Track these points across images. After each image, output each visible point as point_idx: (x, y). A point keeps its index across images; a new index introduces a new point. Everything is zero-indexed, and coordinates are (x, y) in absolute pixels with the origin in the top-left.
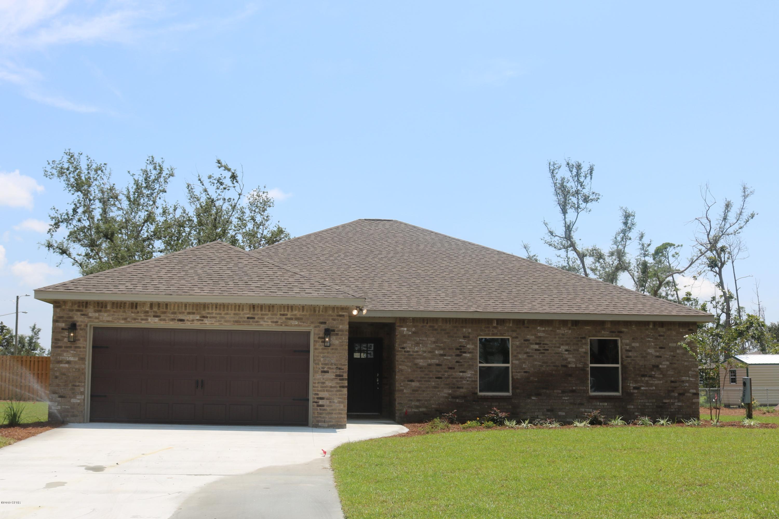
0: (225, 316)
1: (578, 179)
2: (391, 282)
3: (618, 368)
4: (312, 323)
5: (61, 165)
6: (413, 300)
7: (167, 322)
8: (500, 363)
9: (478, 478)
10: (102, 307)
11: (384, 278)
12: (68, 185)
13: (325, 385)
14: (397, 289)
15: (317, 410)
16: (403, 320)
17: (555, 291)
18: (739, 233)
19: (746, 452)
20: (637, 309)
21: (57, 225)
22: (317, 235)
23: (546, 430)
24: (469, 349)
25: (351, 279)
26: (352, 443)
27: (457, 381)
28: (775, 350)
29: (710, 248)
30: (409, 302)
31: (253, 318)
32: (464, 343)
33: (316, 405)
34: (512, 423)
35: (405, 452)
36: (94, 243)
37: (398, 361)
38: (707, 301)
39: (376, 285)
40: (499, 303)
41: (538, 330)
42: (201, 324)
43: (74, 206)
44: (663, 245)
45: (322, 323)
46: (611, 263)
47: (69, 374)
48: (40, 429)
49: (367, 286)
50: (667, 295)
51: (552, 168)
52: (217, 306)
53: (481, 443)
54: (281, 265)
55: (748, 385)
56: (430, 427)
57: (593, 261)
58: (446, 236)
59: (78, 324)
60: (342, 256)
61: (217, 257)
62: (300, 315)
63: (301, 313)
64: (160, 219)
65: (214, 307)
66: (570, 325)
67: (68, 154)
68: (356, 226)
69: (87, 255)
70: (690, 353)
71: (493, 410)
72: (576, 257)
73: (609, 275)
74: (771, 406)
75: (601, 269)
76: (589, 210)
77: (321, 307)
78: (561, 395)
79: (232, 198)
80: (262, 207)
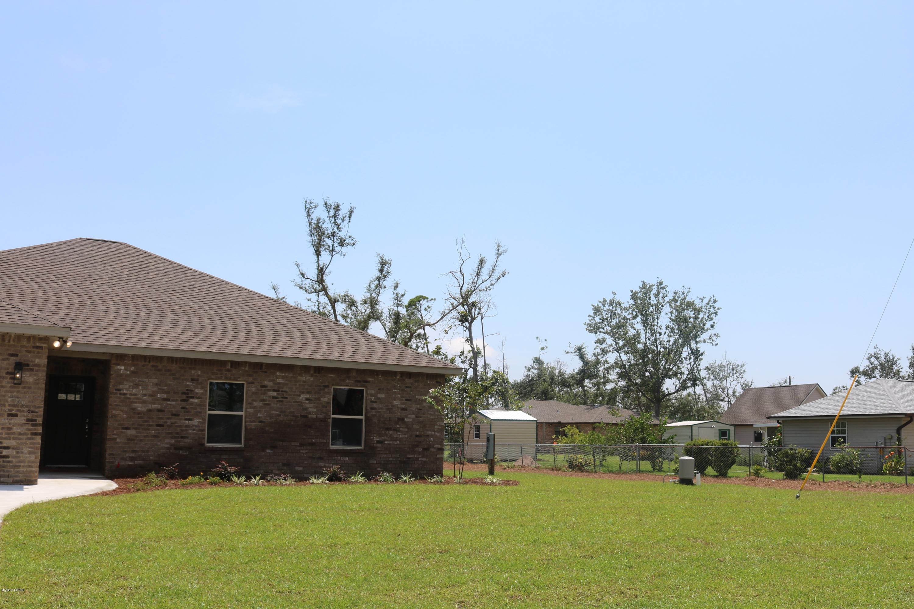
1: (335, 220)
2: (110, 312)
3: (362, 420)
6: (134, 334)
9: (186, 547)
11: (102, 307)
13: (12, 431)
14: (116, 321)
16: (121, 358)
17: (299, 334)
18: (491, 289)
19: (489, 512)
20: (384, 358)
22: (23, 251)
23: (279, 488)
24: (197, 393)
25: (60, 306)
26: (37, 504)
27: (182, 430)
28: (518, 406)
29: (462, 302)
30: (129, 336)
32: (192, 387)
34: (241, 479)
35: (103, 515)
37: (111, 405)
38: (455, 356)
39: (91, 314)
40: (235, 344)
41: (277, 376)
44: (417, 297)
45: (12, 355)
46: (363, 311)
49: (79, 315)
50: (417, 347)
51: (308, 206)
53: (200, 503)
55: (492, 441)
56: (143, 483)
57: (345, 308)
58: (181, 266)
60: (53, 278)
66: (312, 372)
68: (75, 245)
70: (435, 407)
71: (222, 463)
72: (328, 302)
73: (360, 323)
74: (511, 461)
75: (353, 317)
76: (344, 254)
77: (13, 335)
78: (298, 448)
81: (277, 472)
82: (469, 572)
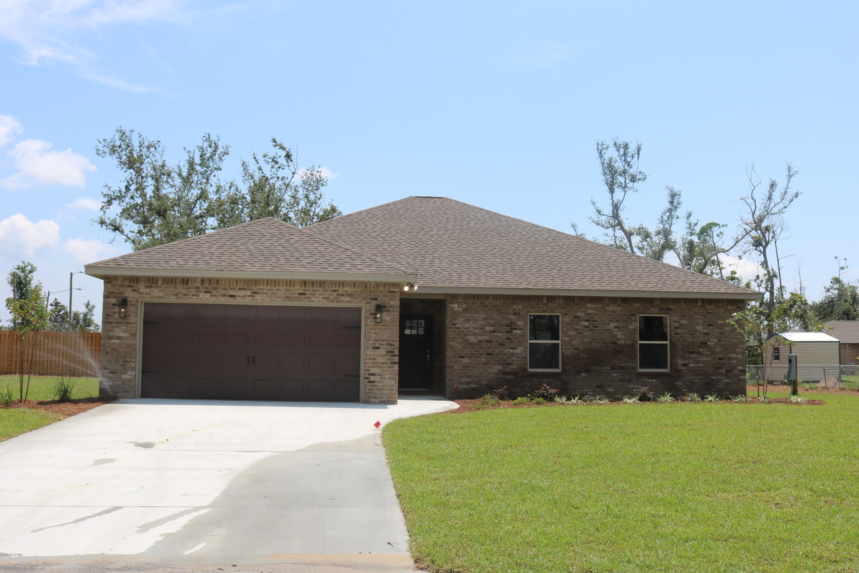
0: (277, 292)
1: (625, 158)
2: (442, 258)
3: (667, 345)
4: (363, 299)
5: (113, 143)
6: (463, 276)
7: (218, 298)
8: (548, 340)
9: (531, 455)
10: (153, 283)
11: (435, 255)
12: (121, 162)
13: (376, 361)
14: (448, 266)
15: (368, 386)
16: (454, 297)
17: (605, 269)
18: (784, 212)
19: (796, 429)
20: (686, 286)
21: (109, 202)
22: (368, 212)
23: (596, 407)
24: (519, 325)
25: (402, 256)
26: (403, 419)
27: (507, 358)
28: (818, 327)
29: (755, 227)
30: (460, 279)
31: (305, 294)
32: (514, 320)
33: (367, 382)
34: (562, 399)
35: (457, 428)
36: (147, 220)
37: (448, 337)
38: (750, 280)
39: (427, 262)
40: (549, 280)
41: (587, 307)
42: (252, 299)
43: (127, 183)
44: (708, 224)
45: (373, 299)
46: (658, 242)
47: (120, 350)
48: (90, 405)
49: (418, 263)
50: (712, 273)
51: (600, 147)
52: (268, 282)
53: (532, 419)
54: (332, 241)
55: (793, 362)
56: (481, 403)
57: (641, 240)
58: (496, 214)
59: (128, 300)
60: (394, 233)
61: (269, 233)
62: (352, 291)
63: (352, 289)
64: (213, 197)
65: (265, 283)
66: (619, 302)
67: (120, 131)
68: (407, 204)
69: (140, 232)
70: (738, 330)
71: (543, 386)
72: (624, 236)
73: (655, 253)
74: (813, 382)
75: (648, 248)
76: (636, 189)
77: (373, 283)
78: (610, 371)
79: (286, 177)
80: (315, 185)
81: (592, 394)
82: (782, 479)
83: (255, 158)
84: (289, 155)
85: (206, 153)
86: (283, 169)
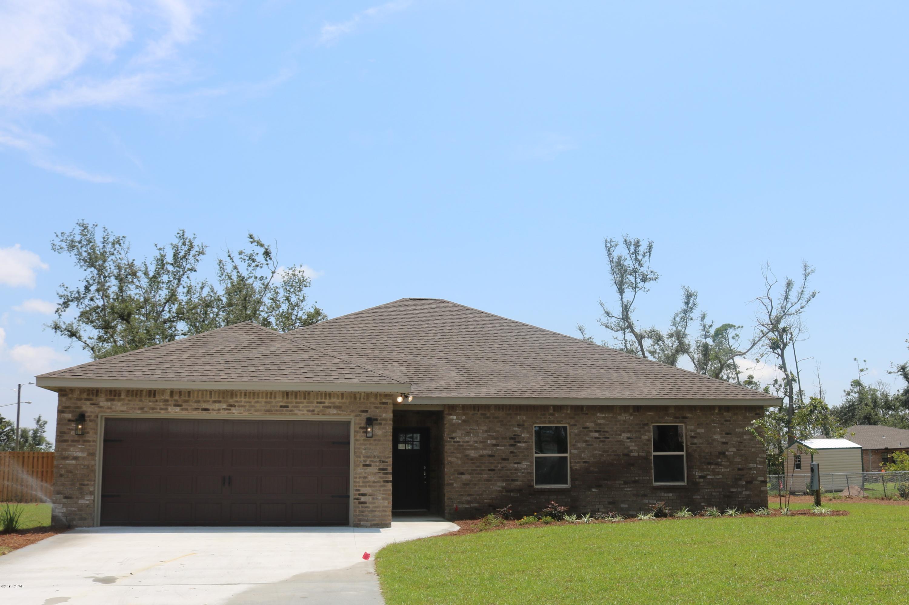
0: (256, 405)
1: (636, 256)
2: (439, 366)
3: (682, 456)
4: (352, 411)
5: (72, 237)
6: (462, 385)
7: (190, 411)
8: (555, 453)
9: (540, 579)
10: (115, 396)
11: (431, 362)
12: (80, 259)
13: (367, 480)
14: (445, 374)
15: (359, 507)
16: (452, 408)
17: (615, 375)
18: (801, 312)
19: (821, 542)
20: (701, 392)
21: (66, 304)
22: (356, 315)
23: (609, 525)
24: (524, 438)
25: (395, 363)
26: (398, 544)
27: (511, 473)
28: (839, 433)
29: (772, 329)
30: (459, 388)
31: (287, 407)
32: (518, 432)
33: (357, 503)
34: (572, 518)
35: (458, 552)
36: (108, 324)
37: (447, 452)
38: (769, 385)
39: (422, 369)
40: (556, 389)
41: (597, 417)
42: (228, 413)
43: (86, 283)
44: (723, 326)
45: (363, 411)
46: (671, 345)
47: (77, 472)
48: (41, 535)
49: (412, 371)
50: (728, 378)
51: (608, 245)
52: (246, 393)
53: (541, 540)
54: (318, 348)
55: (816, 470)
56: (484, 524)
57: (652, 343)
58: (497, 317)
59: (86, 415)
60: (385, 338)
61: (246, 339)
62: (339, 403)
63: (340, 400)
64: (183, 298)
65: (243, 394)
66: (631, 411)
67: (81, 224)
68: (400, 306)
69: (100, 338)
70: (758, 438)
71: (551, 504)
72: (634, 339)
73: (668, 357)
74: (836, 491)
75: (660, 352)
76: (647, 289)
77: (362, 394)
78: (623, 486)
79: (265, 276)
80: (298, 286)
81: (603, 510)
82: (809, 597)
83: (229, 256)
84: (268, 252)
85: (180, 252)
86: (261, 267)
